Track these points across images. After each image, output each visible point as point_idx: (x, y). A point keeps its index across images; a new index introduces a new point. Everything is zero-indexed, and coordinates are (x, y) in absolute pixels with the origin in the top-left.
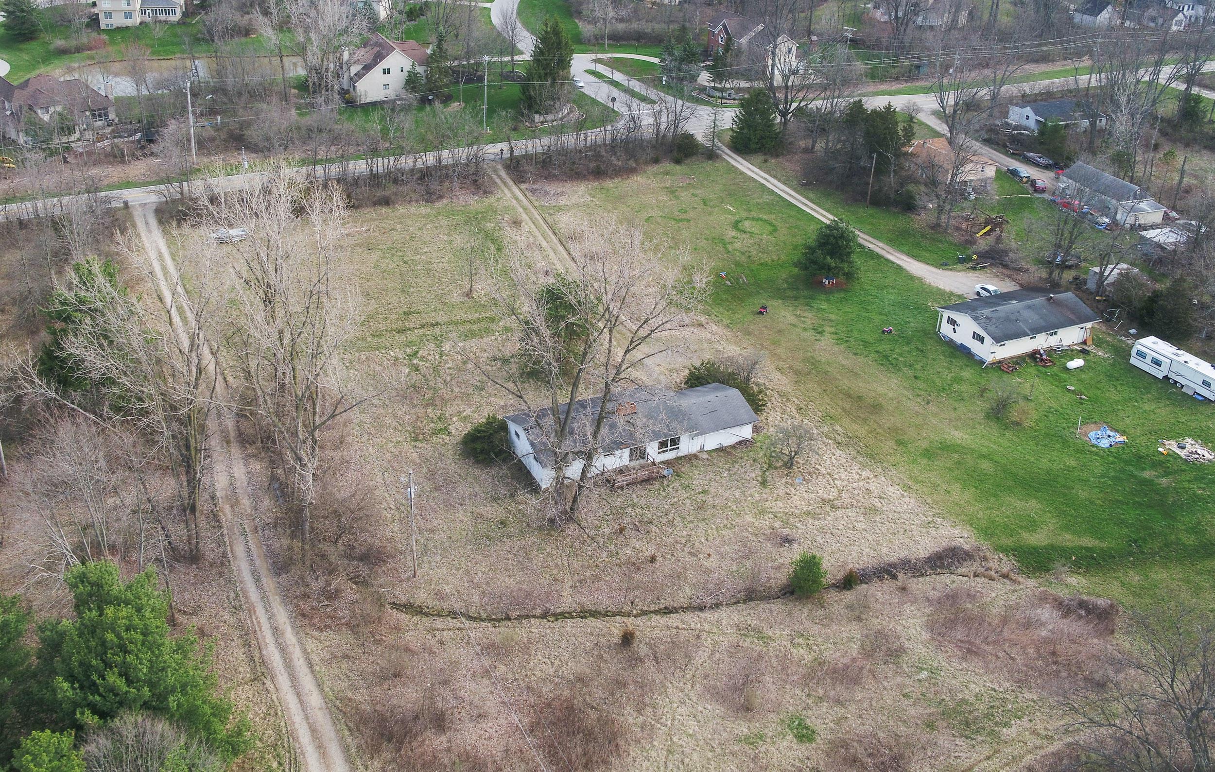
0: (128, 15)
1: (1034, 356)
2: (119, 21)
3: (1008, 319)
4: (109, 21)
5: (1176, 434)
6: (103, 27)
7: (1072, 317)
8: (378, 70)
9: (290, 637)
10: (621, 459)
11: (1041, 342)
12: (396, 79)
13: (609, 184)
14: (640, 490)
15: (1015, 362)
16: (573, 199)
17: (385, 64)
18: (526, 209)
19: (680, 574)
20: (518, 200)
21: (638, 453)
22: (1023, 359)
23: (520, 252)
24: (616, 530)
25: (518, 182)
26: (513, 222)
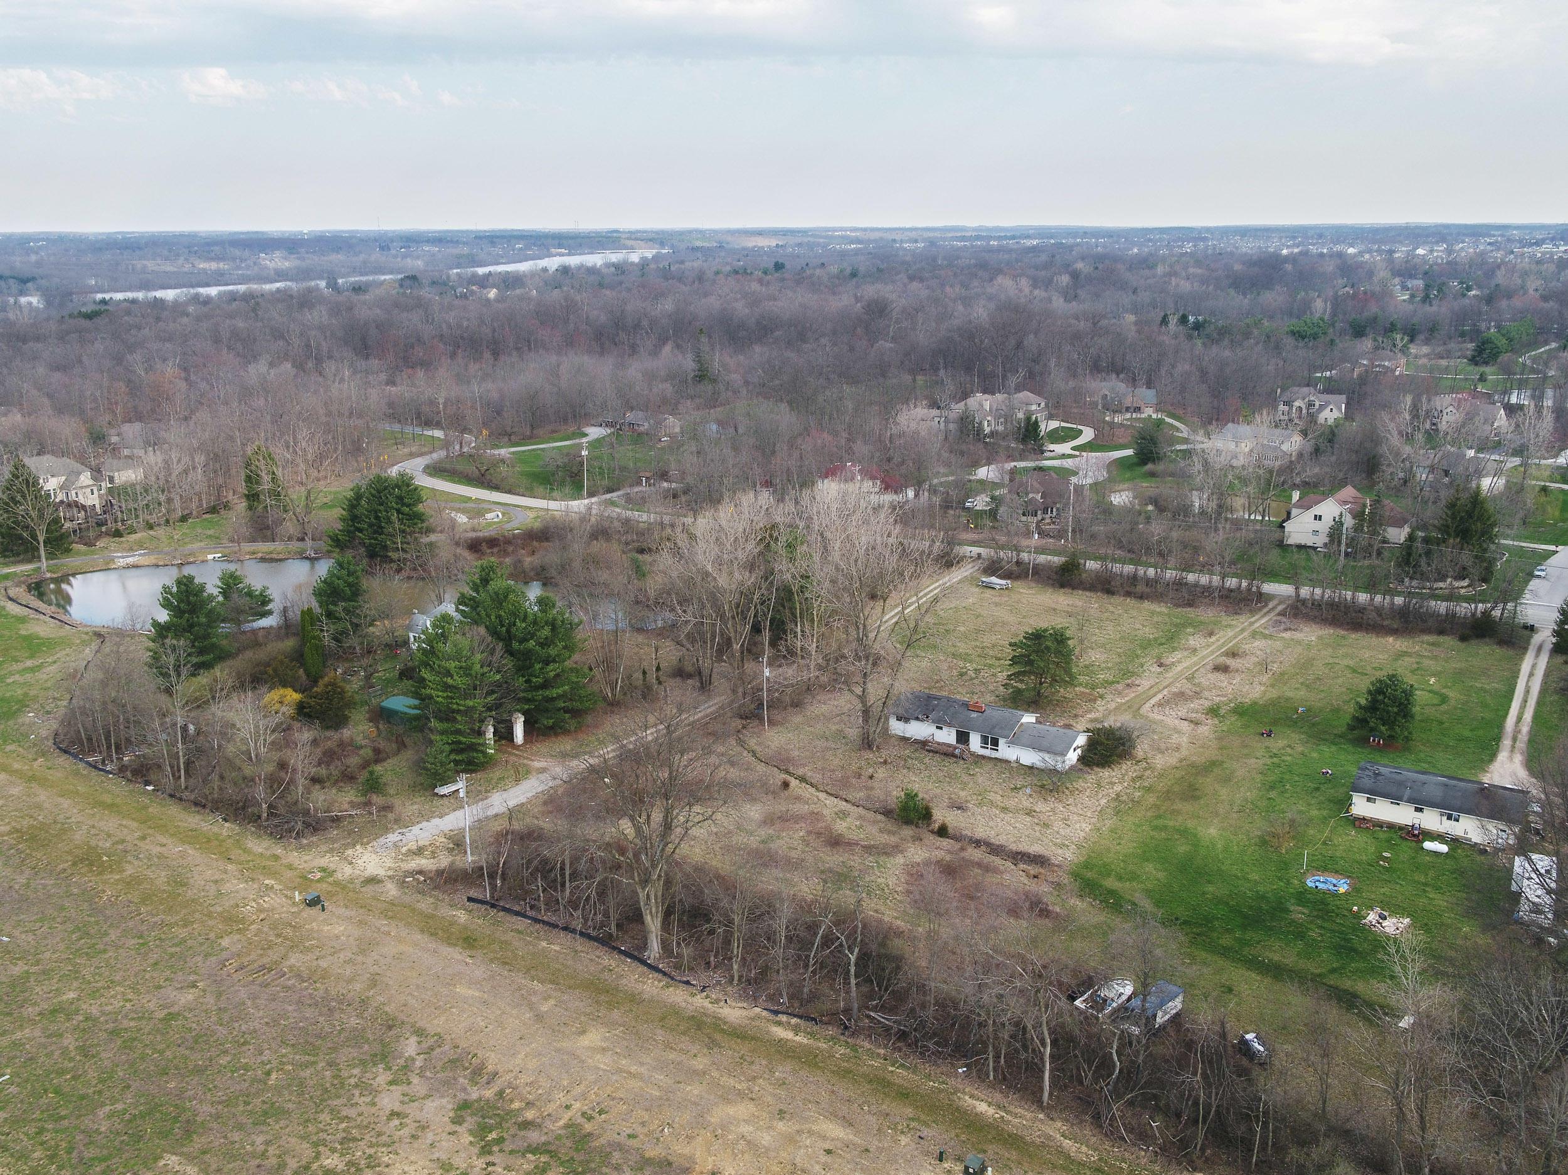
0: (1235, 456)
1: (1407, 830)
2: (1227, 460)
3: (1401, 784)
4: (1218, 459)
8: (1309, 514)
10: (948, 736)
11: (1431, 820)
12: (1325, 525)
14: (937, 757)
15: (1379, 824)
16: (1298, 636)
17: (1317, 510)
18: (1243, 630)
19: (872, 788)
20: (1252, 624)
21: (963, 738)
22: (1391, 826)
23: (1174, 649)
24: (885, 762)
25: (1279, 614)
26: (1211, 634)
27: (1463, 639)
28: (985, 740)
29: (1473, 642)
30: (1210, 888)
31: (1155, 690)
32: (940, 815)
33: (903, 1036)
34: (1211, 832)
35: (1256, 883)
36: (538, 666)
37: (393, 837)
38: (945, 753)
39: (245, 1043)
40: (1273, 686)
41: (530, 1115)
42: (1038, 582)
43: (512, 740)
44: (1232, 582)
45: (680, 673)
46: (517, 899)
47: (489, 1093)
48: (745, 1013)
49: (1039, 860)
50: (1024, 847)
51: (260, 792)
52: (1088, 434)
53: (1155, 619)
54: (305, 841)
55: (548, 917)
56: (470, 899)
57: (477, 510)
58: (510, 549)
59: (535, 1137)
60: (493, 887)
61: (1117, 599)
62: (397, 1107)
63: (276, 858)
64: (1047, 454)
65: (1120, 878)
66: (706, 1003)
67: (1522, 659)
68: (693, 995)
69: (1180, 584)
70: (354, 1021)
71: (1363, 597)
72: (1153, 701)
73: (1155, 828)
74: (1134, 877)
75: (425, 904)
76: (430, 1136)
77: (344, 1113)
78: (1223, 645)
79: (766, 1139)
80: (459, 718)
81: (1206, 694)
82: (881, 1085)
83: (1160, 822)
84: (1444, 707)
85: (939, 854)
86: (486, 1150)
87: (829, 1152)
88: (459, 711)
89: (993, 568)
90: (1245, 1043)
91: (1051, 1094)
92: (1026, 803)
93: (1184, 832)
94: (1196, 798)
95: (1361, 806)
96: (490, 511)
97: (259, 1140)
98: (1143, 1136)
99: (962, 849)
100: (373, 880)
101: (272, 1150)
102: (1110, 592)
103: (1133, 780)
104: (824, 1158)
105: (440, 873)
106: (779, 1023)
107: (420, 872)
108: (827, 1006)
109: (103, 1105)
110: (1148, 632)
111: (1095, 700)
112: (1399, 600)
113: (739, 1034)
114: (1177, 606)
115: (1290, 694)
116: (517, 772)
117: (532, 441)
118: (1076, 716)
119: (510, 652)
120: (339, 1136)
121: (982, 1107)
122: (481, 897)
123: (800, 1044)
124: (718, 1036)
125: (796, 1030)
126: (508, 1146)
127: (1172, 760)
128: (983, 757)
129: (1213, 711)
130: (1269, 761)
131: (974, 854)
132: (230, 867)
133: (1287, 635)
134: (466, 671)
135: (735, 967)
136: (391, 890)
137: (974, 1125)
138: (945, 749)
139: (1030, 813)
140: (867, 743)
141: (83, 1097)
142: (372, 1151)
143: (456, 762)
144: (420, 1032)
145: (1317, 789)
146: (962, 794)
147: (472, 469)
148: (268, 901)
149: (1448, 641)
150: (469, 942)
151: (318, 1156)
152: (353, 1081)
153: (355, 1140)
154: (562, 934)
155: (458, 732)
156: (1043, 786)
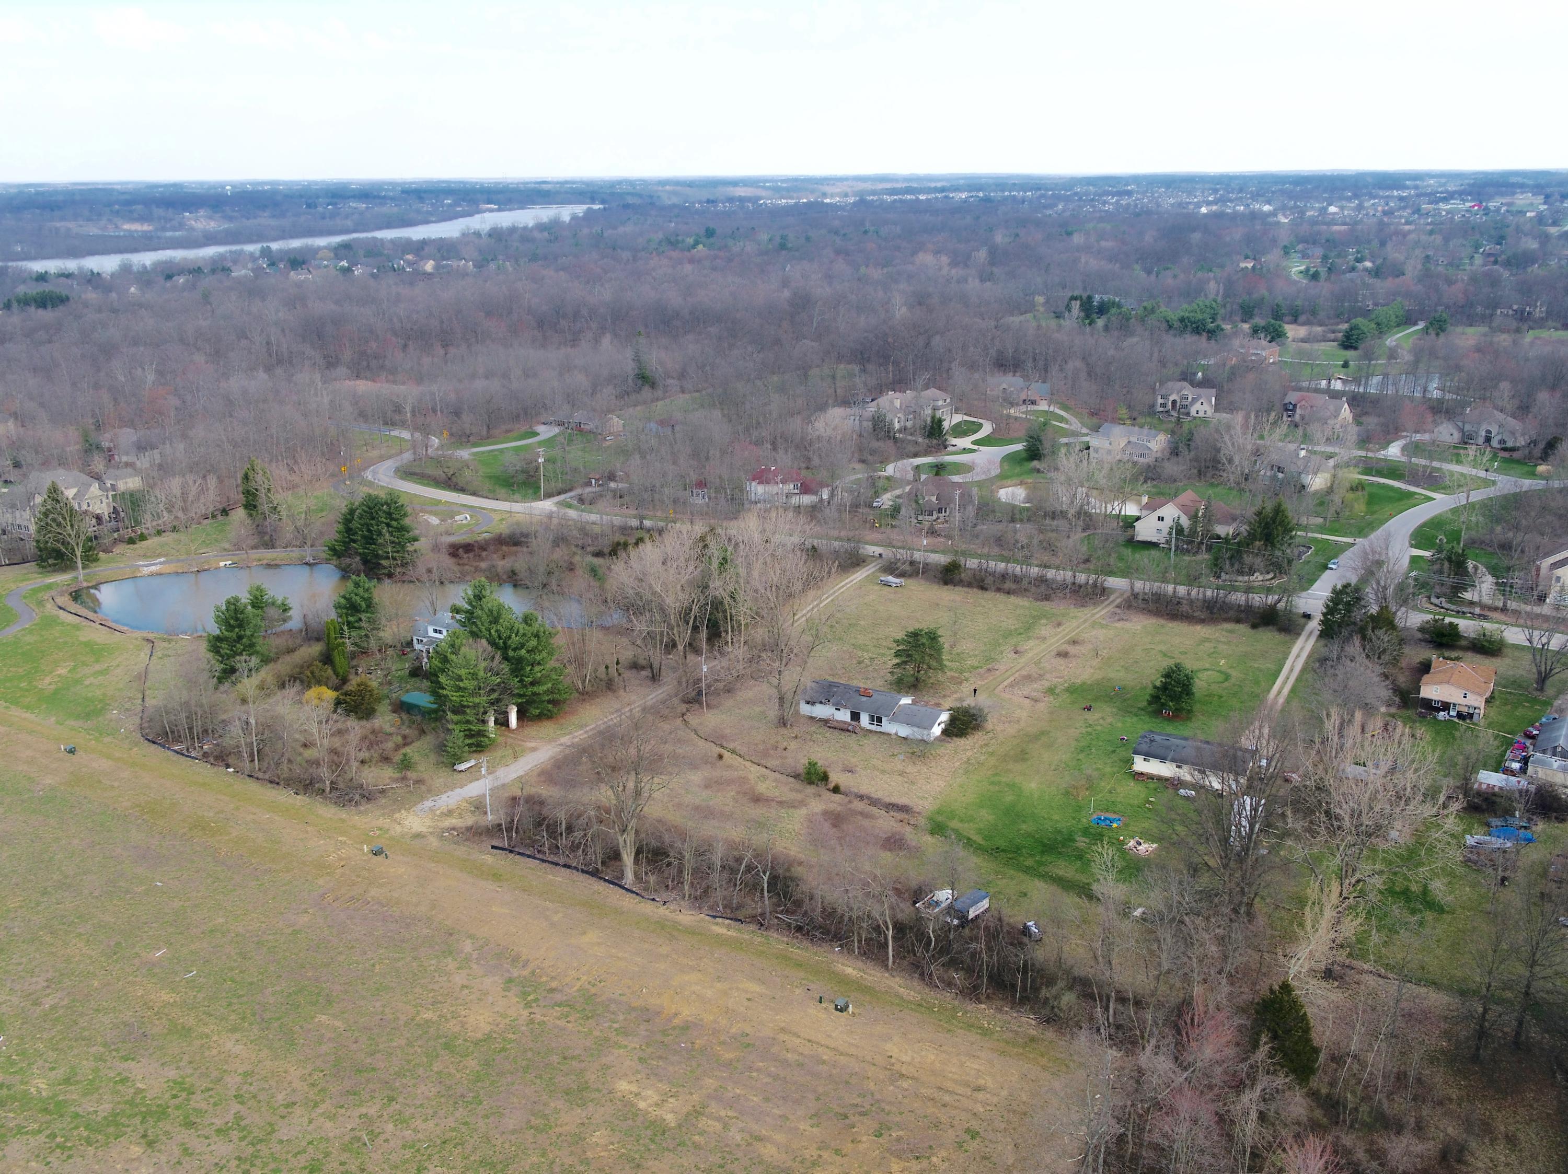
0: (1109, 452)
1: (1172, 781)
2: (1103, 456)
3: (1167, 747)
4: (1096, 455)
7: (1226, 766)
8: (1154, 516)
10: (843, 715)
12: (1167, 527)
14: (836, 732)
15: (1151, 777)
16: (1128, 625)
17: (1160, 512)
18: (1085, 621)
19: (786, 758)
20: (1094, 615)
21: (855, 716)
22: (1160, 779)
23: (1029, 638)
24: (796, 737)
25: (1117, 607)
26: (1059, 625)
27: (1254, 626)
28: (872, 718)
29: (1260, 629)
30: (1024, 826)
31: (1009, 673)
32: (835, 777)
33: (799, 929)
34: (1032, 786)
35: (1057, 821)
36: (528, 668)
37: (428, 804)
38: (843, 729)
39: (352, 947)
40: (1100, 669)
41: (554, 984)
42: (927, 579)
43: (508, 726)
44: (1082, 578)
45: (635, 666)
46: (527, 846)
47: (525, 973)
48: (693, 918)
49: (904, 809)
50: (894, 800)
51: (324, 772)
52: (987, 429)
53: (1018, 612)
54: (362, 808)
55: (552, 858)
56: (493, 847)
57: (449, 512)
58: (484, 554)
59: (558, 997)
60: (510, 838)
61: (989, 595)
62: (465, 983)
63: (343, 821)
64: (950, 449)
65: (962, 821)
66: (667, 912)
67: (1294, 643)
68: (657, 907)
69: (1042, 580)
70: (426, 931)
71: (1182, 590)
72: (1005, 683)
73: (992, 783)
74: (971, 819)
75: (461, 851)
76: (490, 999)
77: (430, 987)
78: (1067, 634)
79: (709, 993)
80: (468, 711)
81: (1048, 676)
82: (784, 958)
83: (997, 779)
84: (1226, 684)
85: (832, 806)
86: (528, 1005)
87: (749, 1000)
88: (468, 707)
89: (891, 568)
90: (1026, 928)
91: (894, 962)
92: (900, 767)
93: (1012, 786)
94: (1024, 760)
95: (1141, 765)
96: (459, 513)
97: (378, 1004)
98: (950, 984)
99: (850, 802)
100: (418, 836)
101: (387, 1010)
102: (983, 588)
103: (981, 747)
104: (746, 1003)
105: (469, 829)
106: (717, 924)
107: (454, 829)
108: (749, 912)
109: (266, 988)
110: (1010, 623)
111: (961, 683)
112: (1209, 593)
113: (691, 931)
114: (1037, 599)
115: (1112, 675)
116: (515, 752)
117: (490, 441)
118: (945, 696)
119: (506, 658)
120: (430, 1000)
121: (849, 970)
122: (501, 845)
123: (731, 937)
124: (675, 933)
125: (729, 927)
126: (542, 1003)
127: (1011, 730)
128: (871, 731)
129: (1051, 691)
130: (1084, 730)
131: (859, 805)
132: (309, 829)
133: (1119, 625)
134: (474, 676)
135: (686, 888)
136: (434, 842)
137: (844, 981)
138: (842, 726)
139: (902, 773)
140: (783, 722)
141: (251, 984)
142: (453, 1009)
143: (470, 745)
144: (471, 936)
145: (1114, 751)
146: (853, 760)
147: (439, 473)
148: (344, 852)
149: (1243, 628)
150: (496, 877)
151: (418, 1013)
152: (432, 968)
153: (440, 1002)
154: (563, 869)
155: (468, 722)
156: (913, 753)
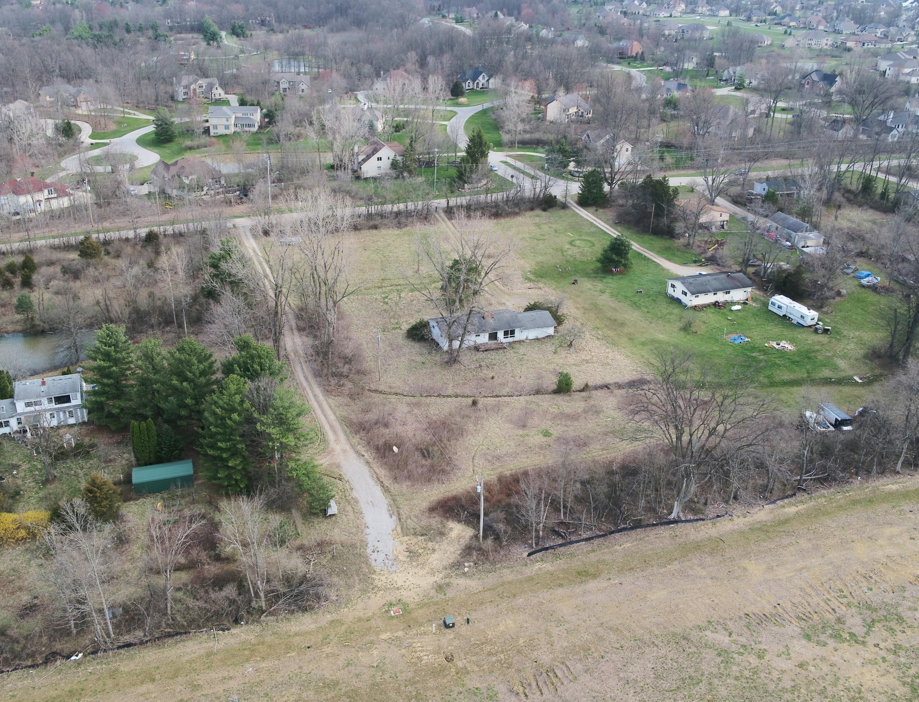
0: (227, 127)
1: (716, 304)
2: (221, 131)
3: (702, 284)
4: (216, 131)
5: (778, 340)
6: (212, 134)
7: (738, 284)
8: (375, 158)
9: (321, 397)
10: (484, 339)
11: (721, 297)
12: (386, 164)
13: (503, 221)
14: (487, 353)
15: (703, 306)
17: (379, 154)
18: (454, 232)
19: (505, 384)
21: (493, 336)
24: (478, 367)
26: (445, 239)
28: (506, 333)
37: (377, 557)
48: (764, 512)
49: (643, 382)
52: (84, 126)
56: (529, 555)
66: (743, 519)
68: (732, 520)
75: (510, 574)
84: (597, 245)
95: (694, 301)
100: (441, 587)
107: (456, 562)
123: (806, 509)
129: (530, 280)
136: (469, 583)
138: (489, 347)
140: (454, 360)
150: (585, 574)
